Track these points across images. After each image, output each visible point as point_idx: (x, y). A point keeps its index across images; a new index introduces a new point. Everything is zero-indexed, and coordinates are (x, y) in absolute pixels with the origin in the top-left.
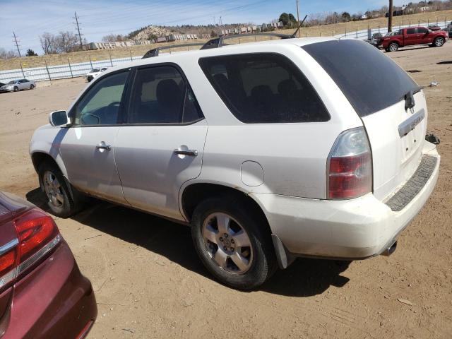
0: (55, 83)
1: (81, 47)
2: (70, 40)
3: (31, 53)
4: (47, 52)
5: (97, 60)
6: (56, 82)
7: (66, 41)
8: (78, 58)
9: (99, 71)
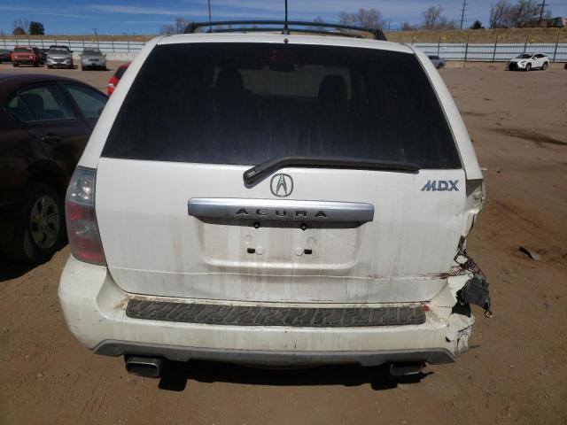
0: (468, 65)
1: (539, 23)
2: (528, 11)
3: (477, 26)
4: (494, 26)
5: (537, 42)
6: (472, 64)
7: (523, 13)
8: (515, 37)
9: (530, 57)
